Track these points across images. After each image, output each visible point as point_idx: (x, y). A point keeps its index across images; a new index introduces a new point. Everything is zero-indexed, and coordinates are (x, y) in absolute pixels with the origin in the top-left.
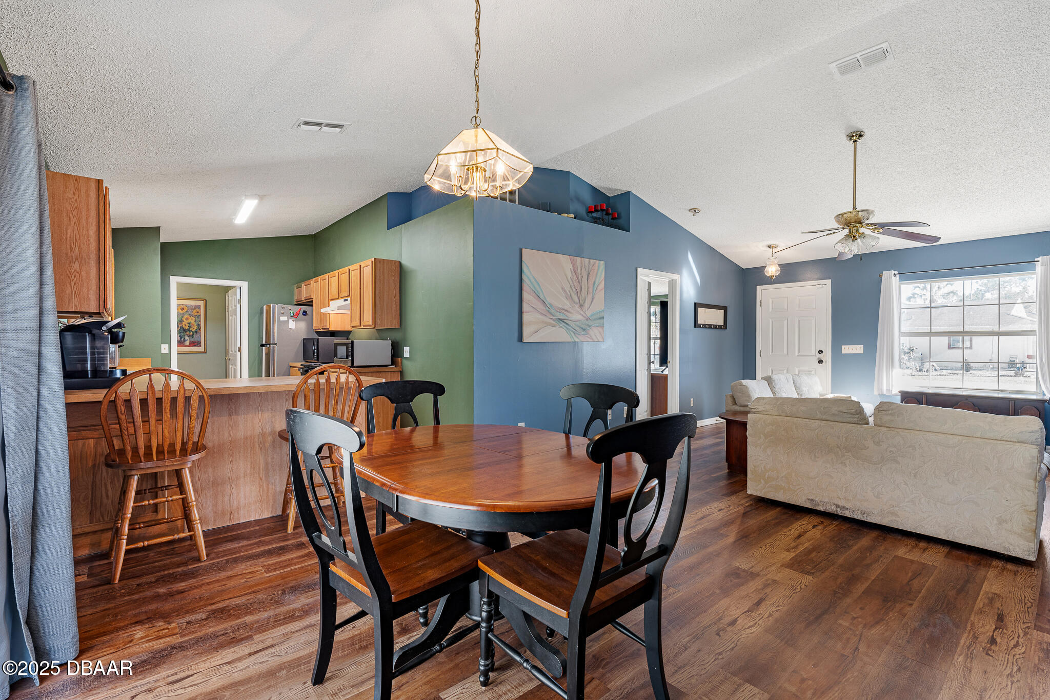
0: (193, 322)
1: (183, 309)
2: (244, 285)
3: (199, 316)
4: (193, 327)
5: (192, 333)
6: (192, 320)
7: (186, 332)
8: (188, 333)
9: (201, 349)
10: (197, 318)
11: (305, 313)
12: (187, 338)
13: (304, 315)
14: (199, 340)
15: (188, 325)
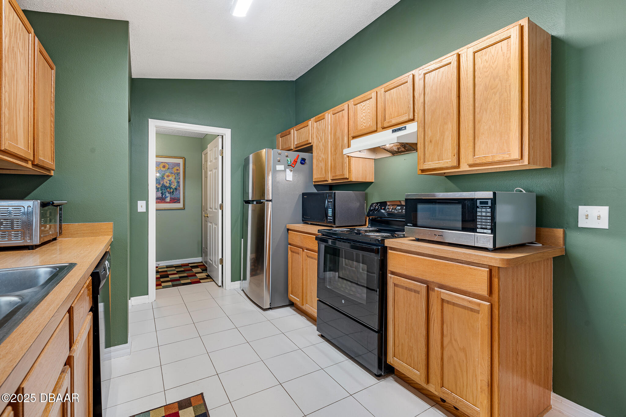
0: (173, 179)
1: (164, 167)
2: (227, 133)
3: (178, 174)
4: (173, 184)
5: (172, 190)
6: (172, 178)
7: (167, 189)
9: (180, 205)
10: (177, 176)
11: (303, 161)
12: (168, 195)
13: (302, 163)
14: (178, 196)
15: (168, 182)
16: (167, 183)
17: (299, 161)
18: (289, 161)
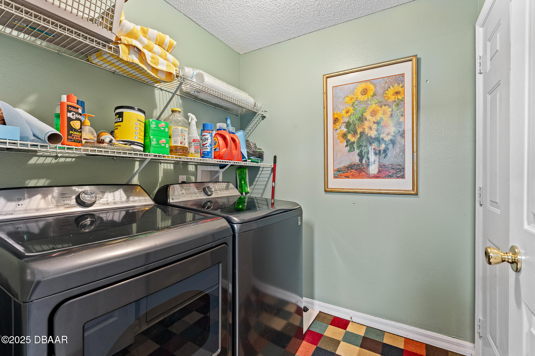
0: (386, 119)
3: (400, 103)
4: (387, 131)
5: (383, 146)
6: (383, 116)
8: (375, 145)
9: (406, 184)
12: (373, 158)
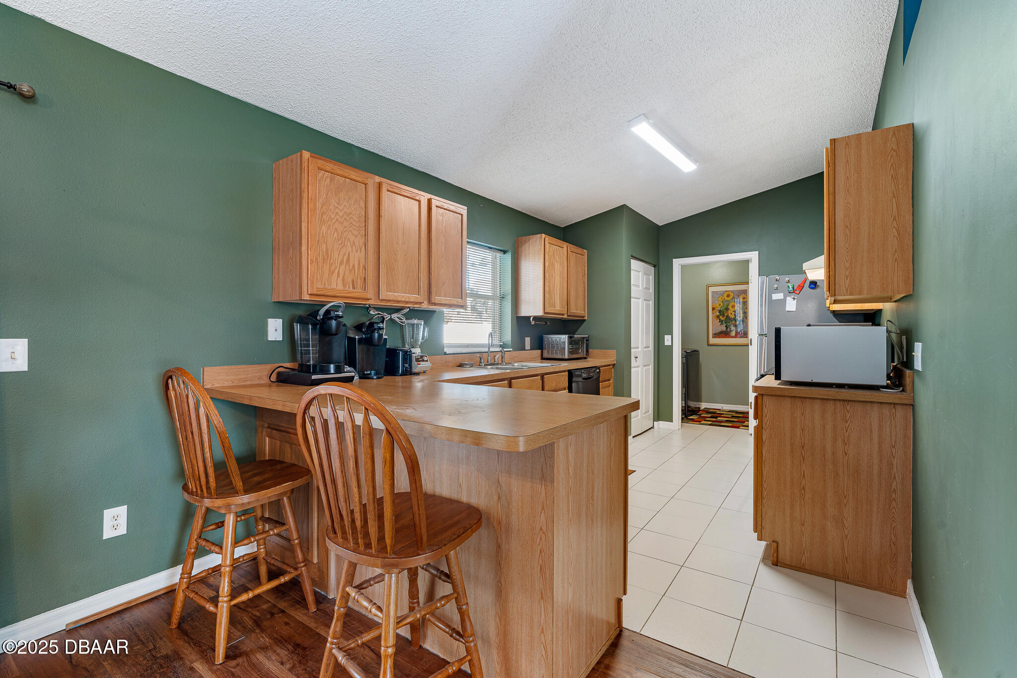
16: (731, 314)
17: (807, 284)
18: (790, 287)
